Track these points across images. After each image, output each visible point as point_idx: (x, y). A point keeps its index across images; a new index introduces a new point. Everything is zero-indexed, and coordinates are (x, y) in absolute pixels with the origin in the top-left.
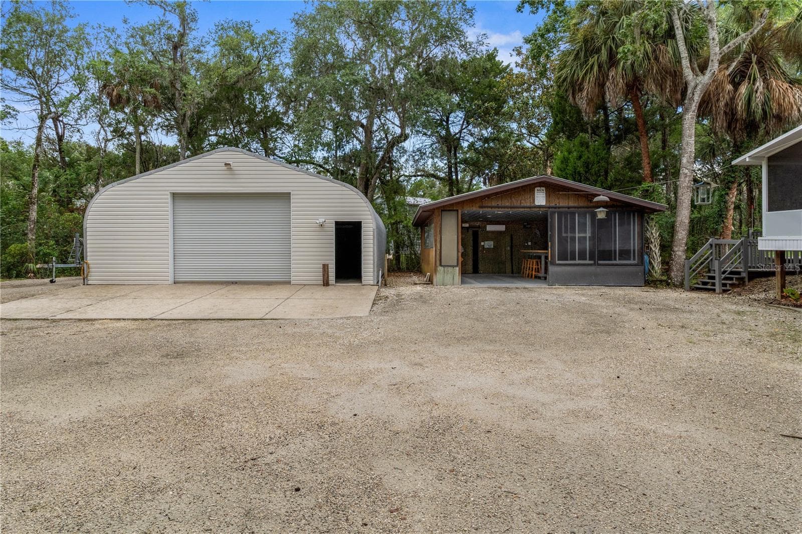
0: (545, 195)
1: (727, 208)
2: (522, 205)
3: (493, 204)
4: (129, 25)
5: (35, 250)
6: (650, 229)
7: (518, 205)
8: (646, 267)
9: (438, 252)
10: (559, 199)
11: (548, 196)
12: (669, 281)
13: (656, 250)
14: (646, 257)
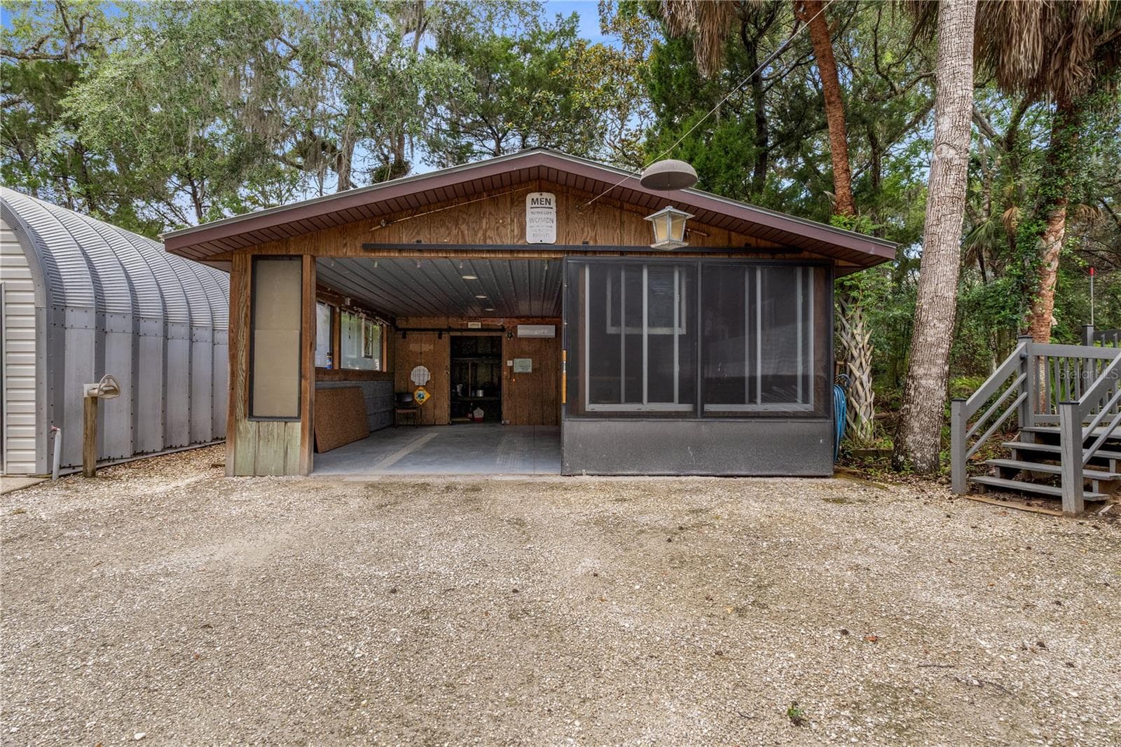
0: (554, 216)
1: (1041, 267)
2: (489, 242)
3: (405, 240)
6: (848, 326)
7: (479, 242)
8: (840, 423)
9: (241, 378)
10: (594, 226)
11: (564, 217)
12: (901, 458)
13: (862, 374)
14: (837, 392)
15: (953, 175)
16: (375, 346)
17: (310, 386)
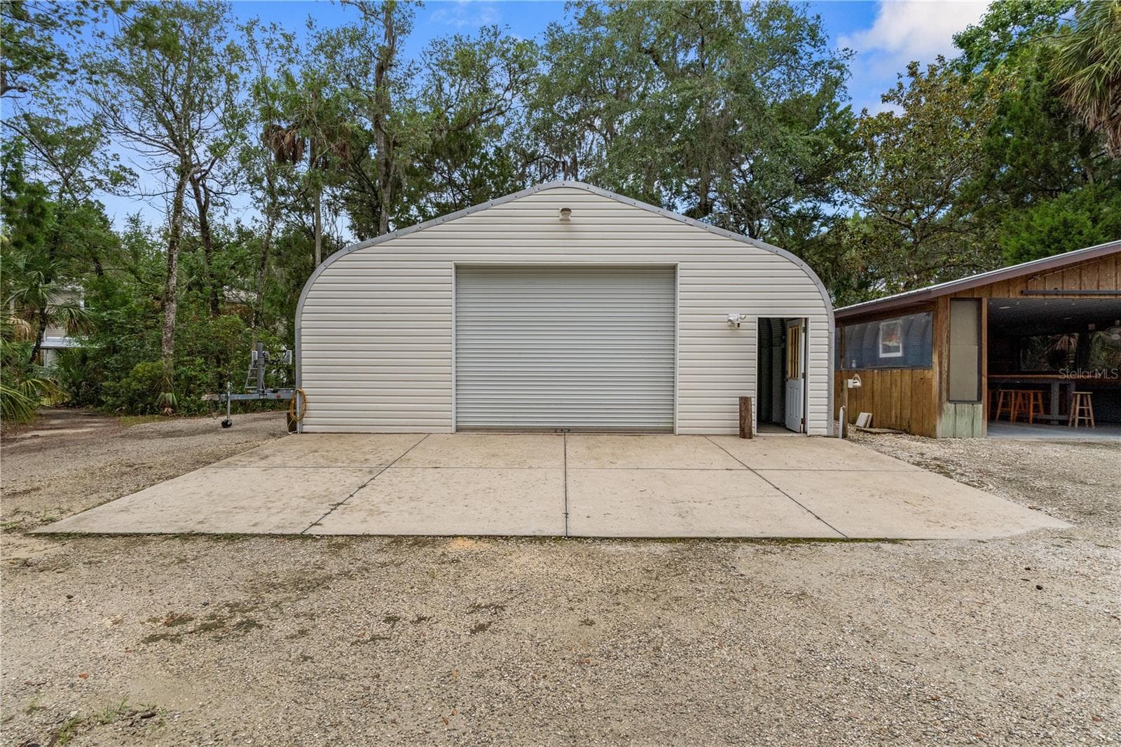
2: (1101, 289)
3: (1047, 288)
4: (316, 30)
5: (173, 373)
7: (1094, 288)
9: (944, 376)
17: (985, 380)
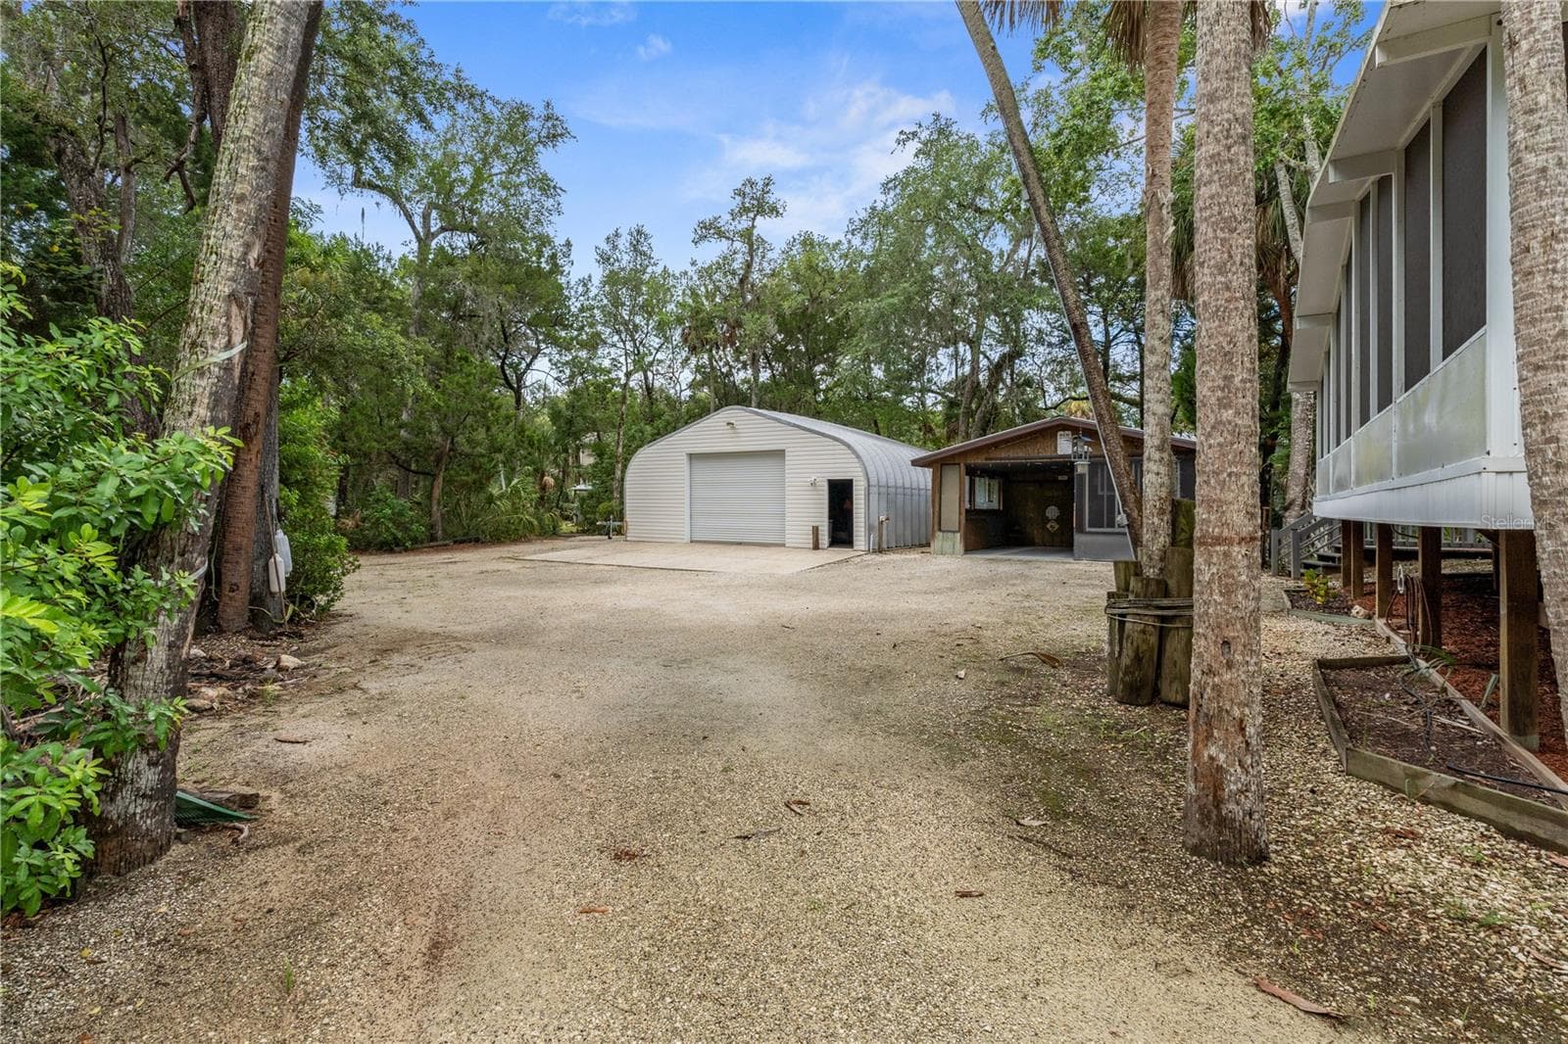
0: (1070, 442)
2: (1041, 454)
3: (1003, 455)
7: (1035, 454)
9: (936, 515)
11: (1075, 442)
15: (1300, 407)
16: (995, 497)
17: (963, 517)
